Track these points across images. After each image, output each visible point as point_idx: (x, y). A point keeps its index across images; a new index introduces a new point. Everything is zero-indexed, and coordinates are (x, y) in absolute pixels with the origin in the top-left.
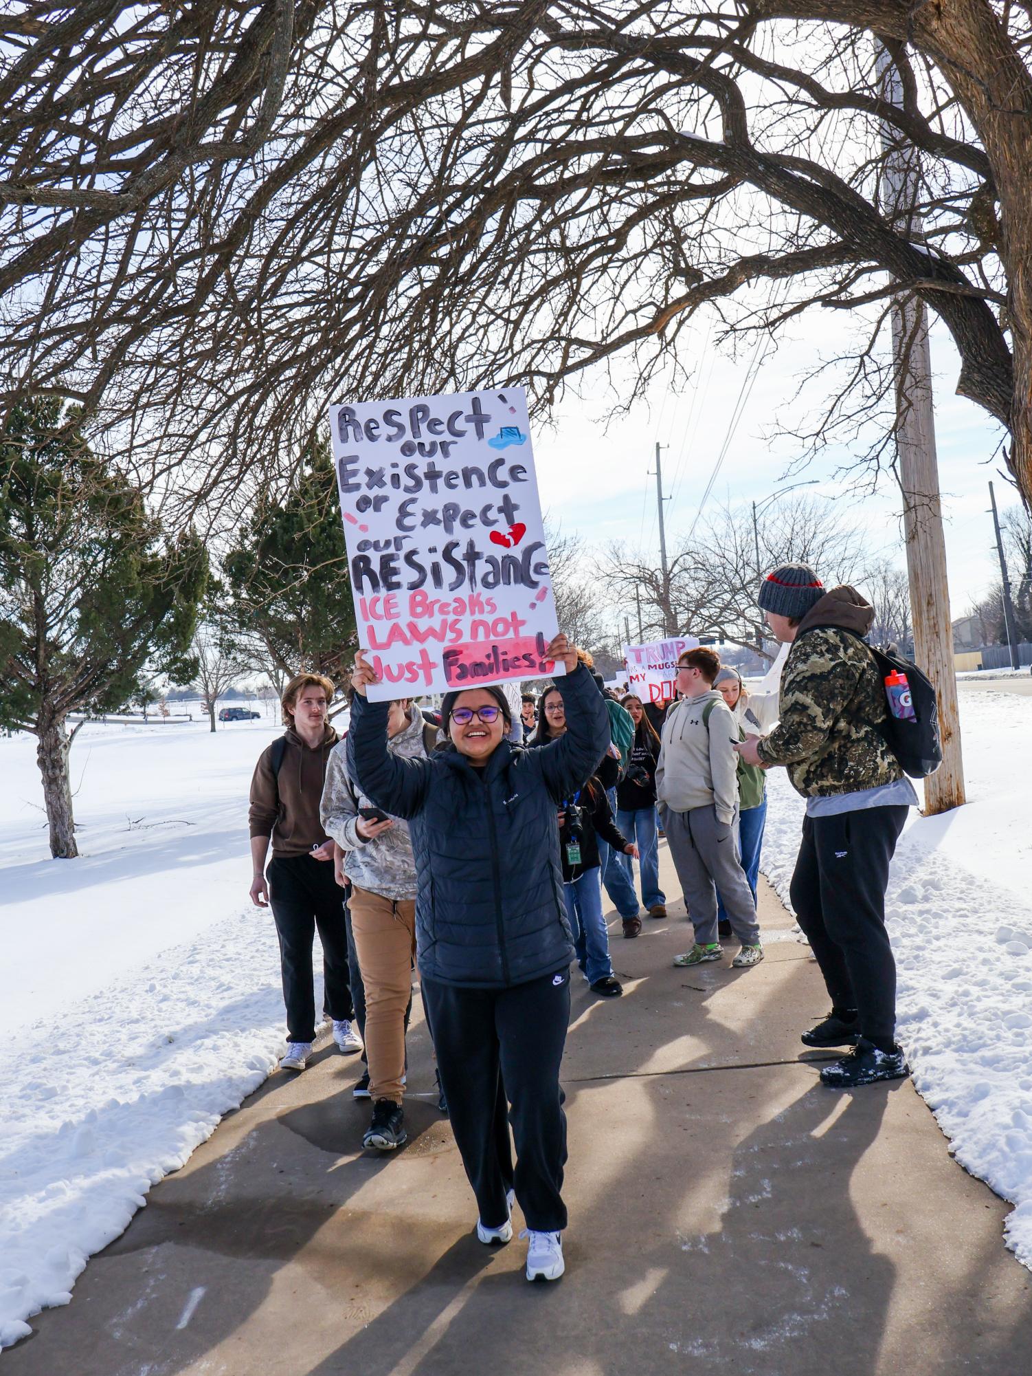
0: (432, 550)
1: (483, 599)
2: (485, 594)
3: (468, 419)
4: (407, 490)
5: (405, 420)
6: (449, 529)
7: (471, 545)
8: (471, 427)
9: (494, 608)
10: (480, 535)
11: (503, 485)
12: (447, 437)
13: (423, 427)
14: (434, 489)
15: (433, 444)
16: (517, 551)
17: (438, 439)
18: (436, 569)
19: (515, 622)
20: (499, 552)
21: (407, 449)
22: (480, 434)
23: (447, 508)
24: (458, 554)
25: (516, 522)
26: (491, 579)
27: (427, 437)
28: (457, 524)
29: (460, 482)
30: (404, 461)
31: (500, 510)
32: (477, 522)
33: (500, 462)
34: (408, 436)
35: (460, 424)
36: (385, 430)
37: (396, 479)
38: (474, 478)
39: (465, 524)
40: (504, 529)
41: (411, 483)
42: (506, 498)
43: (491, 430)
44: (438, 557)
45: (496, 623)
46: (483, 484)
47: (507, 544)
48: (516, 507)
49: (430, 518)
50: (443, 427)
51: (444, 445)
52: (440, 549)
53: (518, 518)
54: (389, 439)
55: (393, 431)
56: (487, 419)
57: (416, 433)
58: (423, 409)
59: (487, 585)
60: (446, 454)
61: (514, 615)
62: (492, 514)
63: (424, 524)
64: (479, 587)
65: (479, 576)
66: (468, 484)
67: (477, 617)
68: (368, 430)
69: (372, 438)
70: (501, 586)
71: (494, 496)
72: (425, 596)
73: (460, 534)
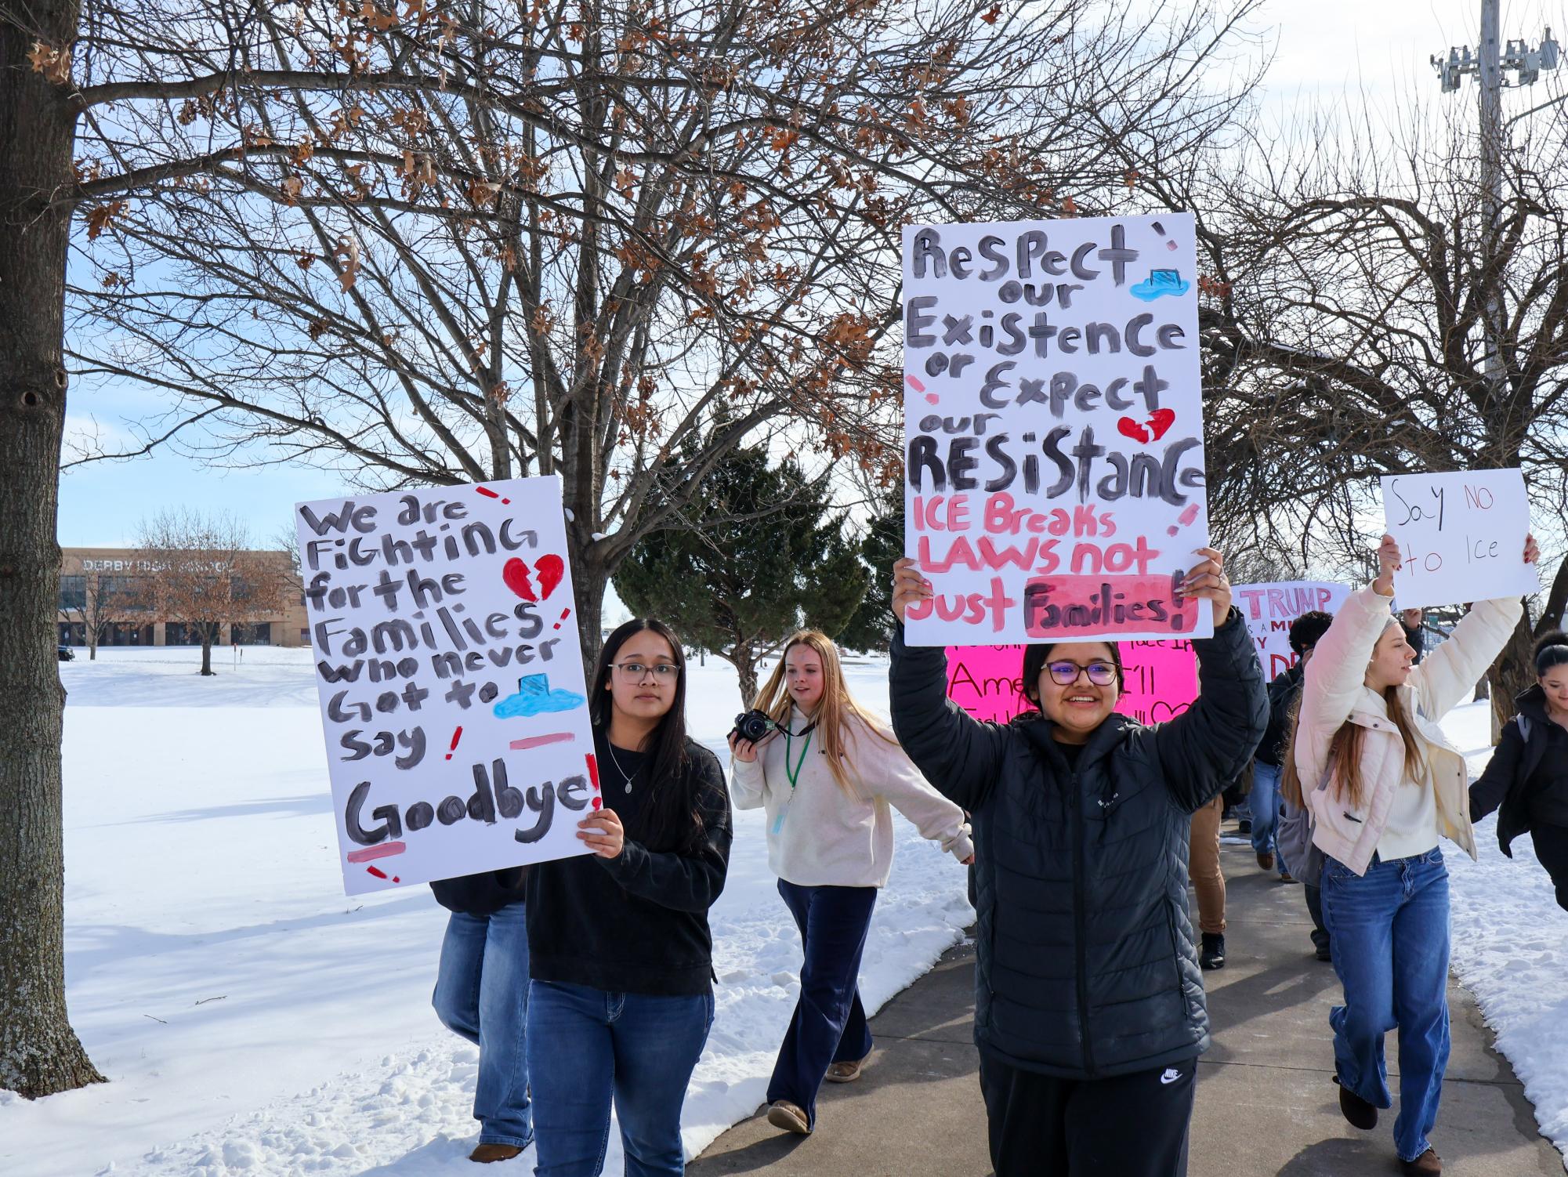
0: (1029, 438)
1: (1096, 514)
2: (1101, 507)
3: (1104, 255)
4: (1002, 349)
5: (1010, 251)
6: (1057, 410)
7: (1088, 435)
8: (1108, 266)
9: (1112, 528)
10: (1103, 423)
11: (1147, 352)
12: (1069, 278)
13: (1036, 263)
14: (1042, 351)
15: (1047, 288)
16: (1157, 450)
17: (1056, 281)
18: (1031, 465)
19: (1143, 552)
20: (1129, 447)
21: (1009, 293)
22: (1119, 276)
23: (1057, 379)
24: (1066, 446)
25: (1161, 407)
26: (1112, 486)
27: (1039, 277)
28: (1070, 404)
29: (1082, 343)
30: (1002, 309)
31: (1138, 388)
32: (1100, 402)
33: (1146, 319)
34: (1012, 274)
35: (1090, 262)
36: (979, 264)
37: (987, 333)
38: (1104, 340)
39: (1082, 403)
40: (1140, 414)
41: (1009, 340)
42: (1149, 371)
43: (1136, 272)
44: (1037, 449)
45: (1112, 551)
46: (1115, 347)
47: (1143, 438)
48: (1162, 385)
49: (1030, 392)
50: (1065, 265)
51: (1063, 291)
52: (1041, 438)
53: (1164, 401)
54: (984, 277)
55: (992, 266)
56: (1132, 256)
57: (1024, 270)
58: (1039, 238)
59: (1104, 493)
60: (1065, 302)
61: (1141, 541)
62: (1125, 394)
63: (1021, 400)
64: (1093, 496)
65: (1094, 480)
66: (1093, 347)
67: (1085, 539)
68: (956, 262)
69: (960, 274)
70: (1127, 499)
71: (1132, 368)
72: (1010, 502)
73: (1074, 418)
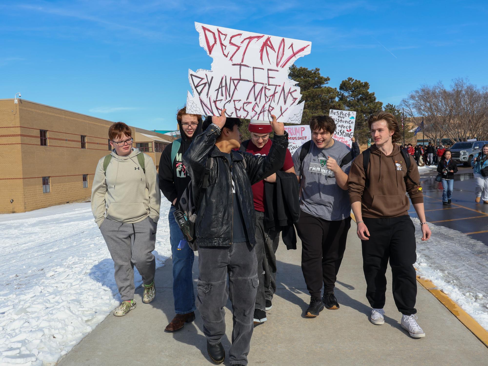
0: (339, 130)
1: (343, 138)
2: (344, 137)
3: (348, 115)
4: (337, 122)
5: (339, 113)
6: (341, 128)
7: (344, 131)
8: (348, 116)
9: (344, 139)
10: (345, 130)
11: (350, 124)
12: (344, 116)
13: (341, 114)
14: (341, 122)
15: (342, 117)
16: (349, 133)
17: (343, 116)
18: (338, 133)
19: (347, 142)
20: (347, 132)
21: (339, 117)
22: (349, 117)
23: (342, 125)
24: (342, 131)
25: (351, 129)
26: (345, 136)
27: (342, 116)
28: (343, 128)
29: (344, 122)
30: (338, 118)
31: (349, 127)
32: (345, 128)
33: (350, 121)
34: (339, 115)
35: (346, 115)
36: (336, 114)
37: (336, 120)
38: (346, 122)
39: (344, 128)
40: (349, 129)
41: (338, 121)
42: (350, 126)
43: (350, 116)
44: (339, 131)
45: (344, 141)
46: (347, 123)
47: (348, 132)
48: (351, 127)
49: (339, 126)
50: (344, 115)
51: (344, 117)
52: (340, 130)
53: (351, 128)
54: (337, 115)
55: (338, 114)
56: (350, 115)
57: (340, 115)
58: (342, 112)
59: (344, 136)
60: (344, 118)
61: (347, 141)
62: (348, 127)
63: (338, 127)
64: (343, 136)
65: (344, 135)
66: (345, 123)
67: (342, 140)
68: (334, 113)
69: (335, 114)
70: (346, 137)
71: (348, 125)
72: (336, 136)
73: (343, 129)
